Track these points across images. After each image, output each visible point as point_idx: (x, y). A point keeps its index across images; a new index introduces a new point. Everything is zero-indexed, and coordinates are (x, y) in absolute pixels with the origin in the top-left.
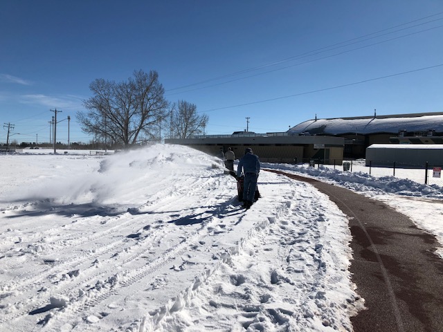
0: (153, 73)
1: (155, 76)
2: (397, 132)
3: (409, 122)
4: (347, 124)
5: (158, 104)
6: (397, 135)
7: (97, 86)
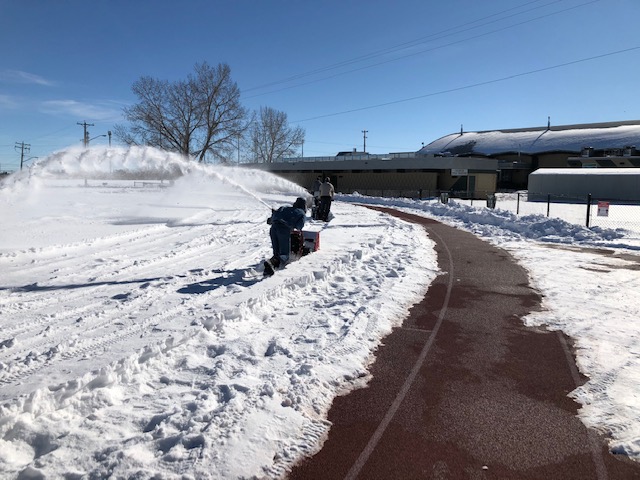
0: (222, 67)
1: (225, 72)
2: (580, 150)
3: (598, 135)
4: (507, 139)
5: (231, 112)
6: (578, 154)
7: (144, 87)
